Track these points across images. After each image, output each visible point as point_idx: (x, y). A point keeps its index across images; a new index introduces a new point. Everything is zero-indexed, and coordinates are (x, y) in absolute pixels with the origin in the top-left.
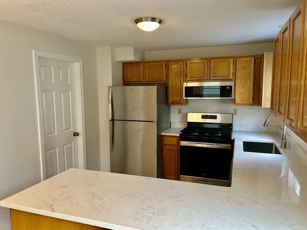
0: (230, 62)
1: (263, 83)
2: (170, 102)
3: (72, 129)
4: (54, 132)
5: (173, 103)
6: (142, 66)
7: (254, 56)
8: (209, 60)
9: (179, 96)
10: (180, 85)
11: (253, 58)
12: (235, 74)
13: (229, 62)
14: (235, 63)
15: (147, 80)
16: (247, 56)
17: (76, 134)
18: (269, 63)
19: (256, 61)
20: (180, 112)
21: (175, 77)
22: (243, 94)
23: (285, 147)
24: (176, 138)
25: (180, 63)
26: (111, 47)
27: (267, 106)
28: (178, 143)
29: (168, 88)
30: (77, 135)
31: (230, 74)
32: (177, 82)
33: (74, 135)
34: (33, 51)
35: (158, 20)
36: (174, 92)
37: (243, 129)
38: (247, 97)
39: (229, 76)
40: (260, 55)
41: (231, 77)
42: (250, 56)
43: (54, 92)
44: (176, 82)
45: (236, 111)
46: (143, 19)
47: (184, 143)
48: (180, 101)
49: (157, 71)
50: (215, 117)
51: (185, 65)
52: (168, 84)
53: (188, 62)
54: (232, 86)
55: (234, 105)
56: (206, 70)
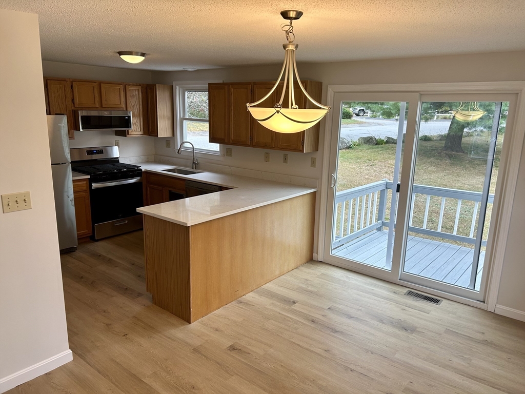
1: (158, 113)
8: (98, 83)
11: (140, 87)
12: (125, 103)
14: (125, 90)
16: (135, 84)
21: (59, 102)
22: (134, 125)
24: (85, 181)
25: (63, 83)
27: (162, 135)
28: (90, 186)
38: (138, 127)
41: (123, 106)
44: (60, 108)
45: (117, 142)
46: (134, 53)
47: (95, 185)
50: (100, 152)
51: (69, 87)
53: (74, 84)
54: (130, 116)
55: (128, 136)
56: (97, 95)
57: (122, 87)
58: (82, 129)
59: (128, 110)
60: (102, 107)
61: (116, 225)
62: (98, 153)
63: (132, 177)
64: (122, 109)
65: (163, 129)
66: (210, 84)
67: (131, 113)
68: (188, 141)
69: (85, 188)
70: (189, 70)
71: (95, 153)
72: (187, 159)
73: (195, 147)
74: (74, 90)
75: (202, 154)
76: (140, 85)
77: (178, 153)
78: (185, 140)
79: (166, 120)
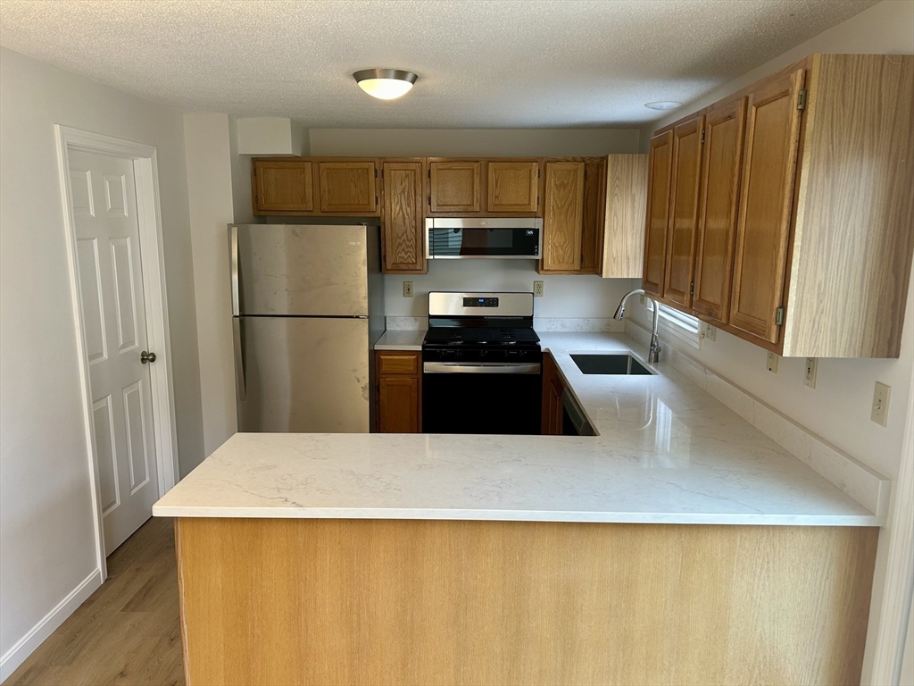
0: (533, 172)
1: (606, 222)
2: (389, 266)
3: (137, 344)
4: (101, 354)
5: (399, 269)
6: (310, 170)
7: (583, 160)
8: (483, 163)
10: (414, 224)
11: (583, 164)
12: (542, 201)
13: (530, 170)
14: (543, 174)
15: (325, 207)
17: (148, 358)
18: (618, 178)
19: (589, 173)
20: (408, 291)
21: (401, 204)
22: (559, 248)
23: (656, 360)
24: (414, 355)
26: (229, 116)
27: (613, 274)
28: (421, 367)
29: (382, 230)
30: (153, 360)
31: (532, 200)
32: (406, 217)
33: (143, 361)
34: (57, 128)
35: (410, 76)
36: (398, 241)
37: (557, 327)
38: (568, 255)
39: (529, 204)
40: (596, 158)
41: (534, 207)
42: (575, 160)
43: (95, 241)
45: (539, 286)
47: (431, 367)
48: (416, 263)
49: (353, 184)
50: (493, 302)
51: (424, 173)
52: (382, 219)
53: (434, 166)
54: (538, 230)
55: (541, 272)
56: (477, 187)
57: (535, 167)
58: (430, 254)
62: (489, 305)
64: (533, 214)
65: (618, 260)
71: (481, 304)
74: (433, 179)
79: (629, 237)
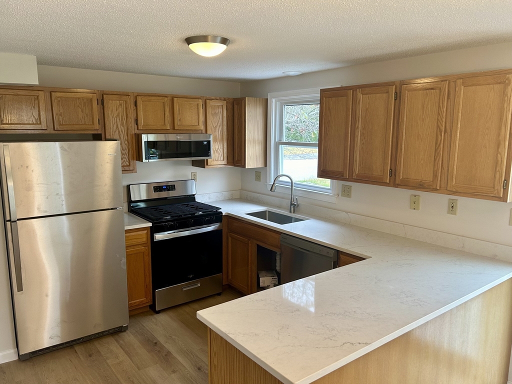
6: (44, 97)
9: (126, 156)
10: (127, 138)
12: (205, 123)
13: (198, 104)
15: (57, 126)
16: (218, 98)
18: (250, 111)
19: (228, 107)
21: (117, 124)
22: (216, 152)
25: (124, 98)
28: (152, 237)
31: (200, 122)
38: (220, 155)
39: (198, 125)
40: (231, 99)
41: (201, 127)
42: (220, 99)
44: (119, 132)
45: (195, 176)
47: (159, 237)
48: (129, 166)
49: (80, 110)
50: (172, 188)
51: (132, 103)
52: (103, 135)
53: (139, 98)
54: (210, 141)
55: (206, 166)
56: (168, 114)
57: (201, 102)
58: (146, 159)
59: (208, 133)
60: (174, 129)
61: (184, 289)
62: (169, 190)
63: (209, 223)
64: (200, 131)
65: (252, 157)
66: (322, 91)
67: (212, 136)
68: (284, 173)
69: (144, 240)
70: (292, 73)
71: (165, 190)
72: (283, 198)
73: (294, 182)
74: (138, 107)
75: (304, 193)
76: (225, 100)
77: (271, 190)
78: (280, 173)
79: (257, 145)
